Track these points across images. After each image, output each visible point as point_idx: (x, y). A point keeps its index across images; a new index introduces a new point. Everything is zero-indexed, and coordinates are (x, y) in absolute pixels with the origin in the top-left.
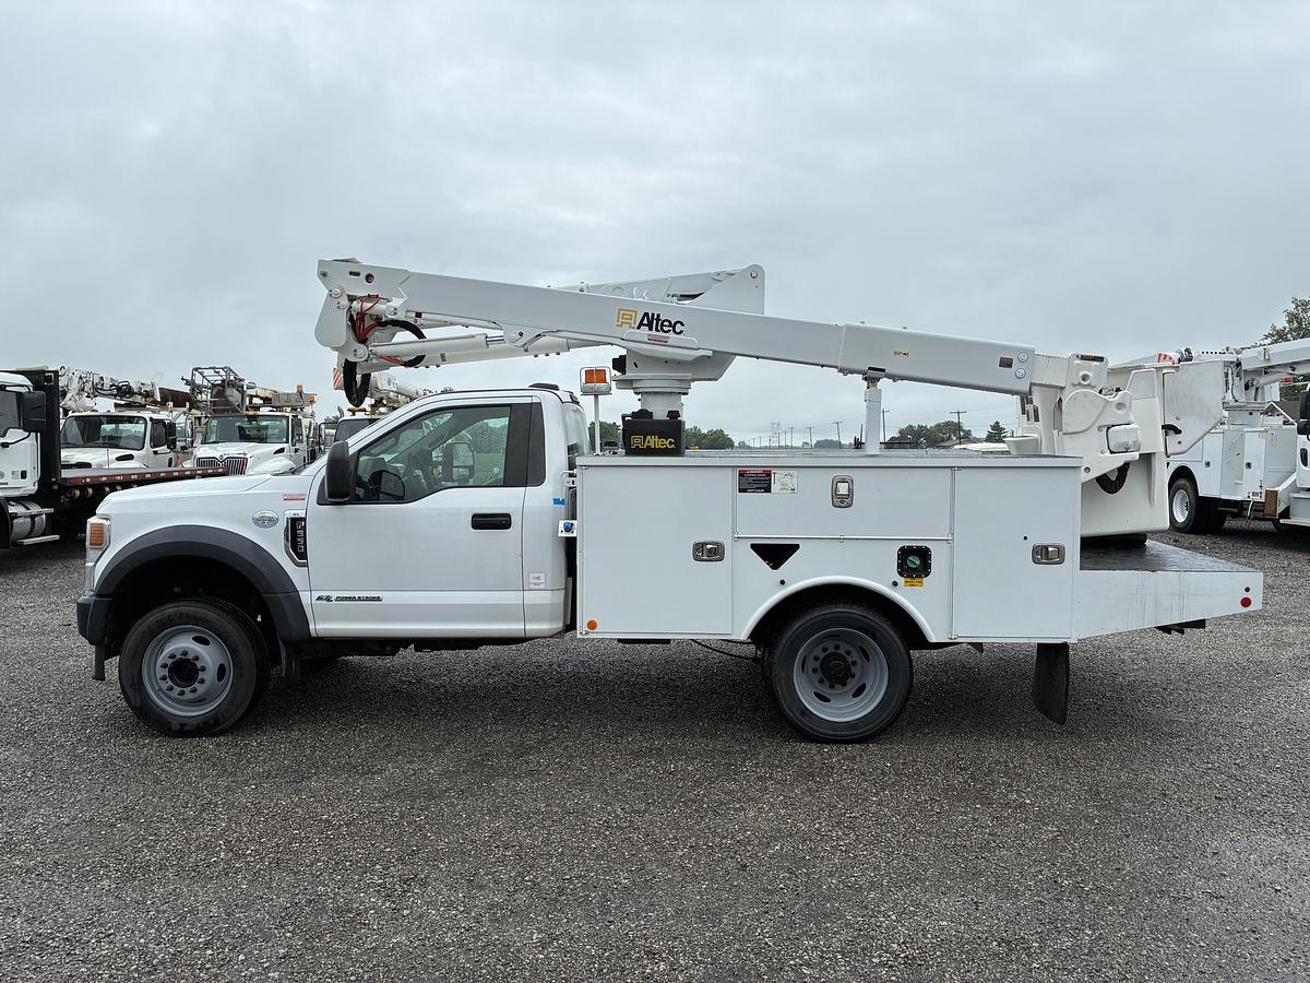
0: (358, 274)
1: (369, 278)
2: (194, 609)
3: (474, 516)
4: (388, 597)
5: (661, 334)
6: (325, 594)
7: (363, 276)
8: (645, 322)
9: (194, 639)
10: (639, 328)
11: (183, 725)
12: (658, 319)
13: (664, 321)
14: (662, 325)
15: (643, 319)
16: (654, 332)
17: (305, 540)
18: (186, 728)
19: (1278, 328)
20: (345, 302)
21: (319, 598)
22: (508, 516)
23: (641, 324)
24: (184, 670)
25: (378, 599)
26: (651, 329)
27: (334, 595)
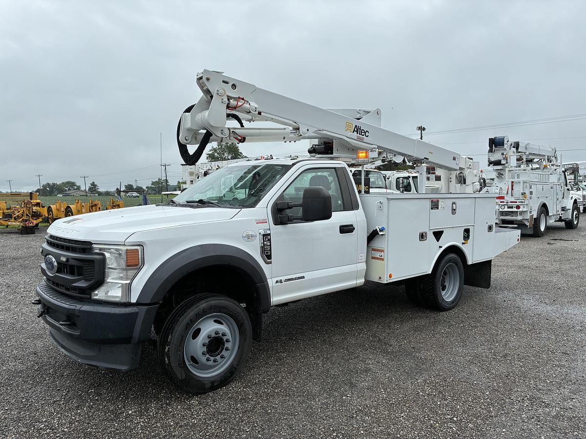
0: (227, 83)
1: (234, 86)
2: (218, 301)
3: (341, 227)
4: (308, 275)
5: (361, 136)
6: (279, 279)
7: (230, 85)
8: (356, 130)
9: (215, 321)
10: (353, 132)
11: (213, 383)
12: (360, 129)
13: (363, 130)
14: (362, 132)
15: (355, 129)
16: (358, 135)
17: (271, 247)
18: (215, 384)
19: (215, 147)
20: (226, 99)
21: (277, 282)
22: (352, 225)
23: (354, 131)
24: (215, 344)
25: (303, 277)
26: (357, 134)
27: (283, 278)
